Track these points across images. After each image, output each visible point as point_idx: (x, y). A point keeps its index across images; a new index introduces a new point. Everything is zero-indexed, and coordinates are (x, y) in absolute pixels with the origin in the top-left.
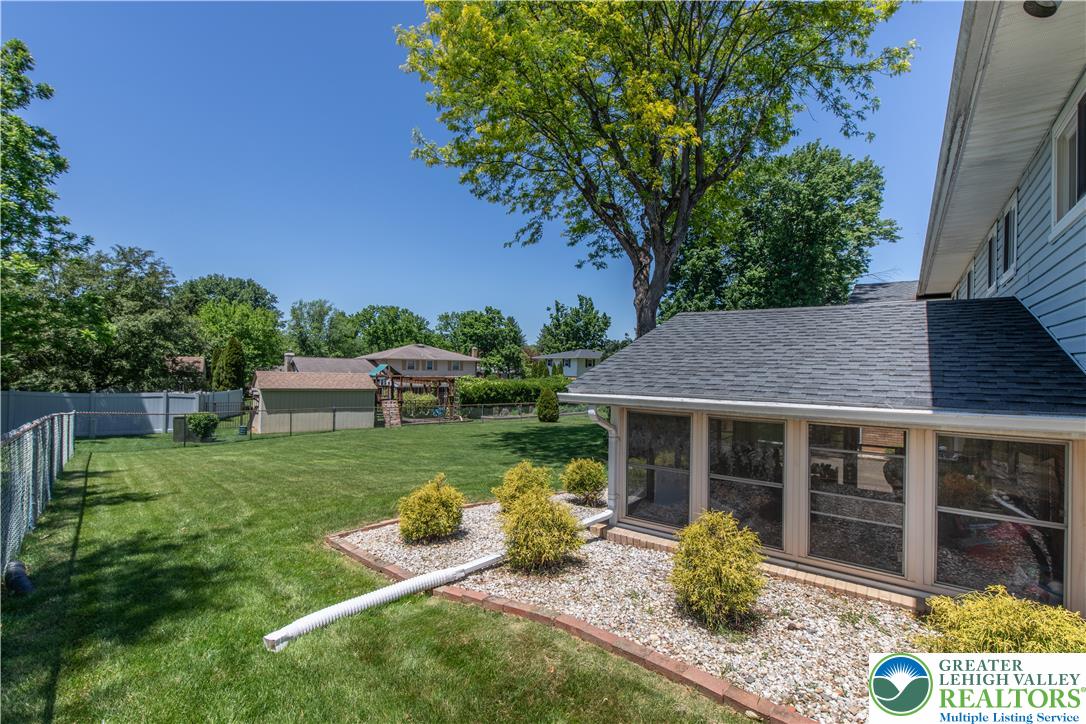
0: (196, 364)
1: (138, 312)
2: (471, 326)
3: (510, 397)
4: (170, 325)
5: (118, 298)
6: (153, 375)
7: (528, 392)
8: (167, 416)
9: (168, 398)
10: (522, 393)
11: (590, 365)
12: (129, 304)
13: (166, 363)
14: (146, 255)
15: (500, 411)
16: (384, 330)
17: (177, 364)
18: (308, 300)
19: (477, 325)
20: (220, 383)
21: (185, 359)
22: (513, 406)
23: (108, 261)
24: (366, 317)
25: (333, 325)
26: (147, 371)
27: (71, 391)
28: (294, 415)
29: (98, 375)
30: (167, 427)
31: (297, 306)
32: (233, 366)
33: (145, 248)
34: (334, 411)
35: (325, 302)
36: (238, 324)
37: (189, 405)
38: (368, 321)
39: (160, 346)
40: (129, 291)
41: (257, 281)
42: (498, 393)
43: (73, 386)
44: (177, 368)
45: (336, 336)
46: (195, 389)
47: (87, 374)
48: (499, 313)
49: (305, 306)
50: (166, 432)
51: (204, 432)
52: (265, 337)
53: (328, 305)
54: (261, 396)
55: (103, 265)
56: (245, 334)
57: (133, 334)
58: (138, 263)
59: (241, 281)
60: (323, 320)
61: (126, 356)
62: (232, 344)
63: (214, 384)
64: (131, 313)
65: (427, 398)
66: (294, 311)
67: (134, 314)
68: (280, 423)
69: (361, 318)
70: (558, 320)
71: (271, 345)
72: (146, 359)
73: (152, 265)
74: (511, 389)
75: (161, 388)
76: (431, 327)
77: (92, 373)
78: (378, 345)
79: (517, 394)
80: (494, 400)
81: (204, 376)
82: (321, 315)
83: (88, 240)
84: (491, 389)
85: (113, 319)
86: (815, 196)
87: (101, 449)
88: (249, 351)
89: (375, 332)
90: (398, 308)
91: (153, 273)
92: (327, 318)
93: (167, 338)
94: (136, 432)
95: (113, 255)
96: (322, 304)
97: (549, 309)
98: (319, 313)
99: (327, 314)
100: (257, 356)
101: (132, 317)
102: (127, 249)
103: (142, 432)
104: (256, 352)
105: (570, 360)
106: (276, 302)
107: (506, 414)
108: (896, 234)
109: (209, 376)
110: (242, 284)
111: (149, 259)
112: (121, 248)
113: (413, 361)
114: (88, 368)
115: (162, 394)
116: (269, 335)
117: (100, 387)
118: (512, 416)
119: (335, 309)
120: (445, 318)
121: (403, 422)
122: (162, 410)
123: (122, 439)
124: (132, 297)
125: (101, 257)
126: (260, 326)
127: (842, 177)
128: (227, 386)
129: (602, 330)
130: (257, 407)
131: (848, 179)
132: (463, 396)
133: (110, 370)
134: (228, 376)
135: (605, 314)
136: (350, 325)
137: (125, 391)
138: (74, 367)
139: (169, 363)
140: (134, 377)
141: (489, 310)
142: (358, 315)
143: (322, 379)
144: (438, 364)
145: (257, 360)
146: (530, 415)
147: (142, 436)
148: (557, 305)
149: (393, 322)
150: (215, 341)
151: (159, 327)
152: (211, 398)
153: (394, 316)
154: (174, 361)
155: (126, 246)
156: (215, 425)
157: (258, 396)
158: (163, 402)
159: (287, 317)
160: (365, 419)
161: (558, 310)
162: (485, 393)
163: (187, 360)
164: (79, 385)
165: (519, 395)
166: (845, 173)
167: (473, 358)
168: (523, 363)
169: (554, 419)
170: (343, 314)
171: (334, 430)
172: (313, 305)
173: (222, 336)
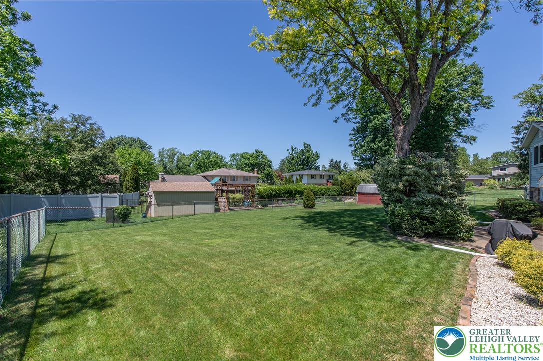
0: (116, 179)
1: (84, 150)
2: (249, 159)
3: (283, 195)
4: (101, 158)
5: (73, 143)
6: (93, 184)
7: (292, 192)
8: (102, 208)
9: (102, 197)
10: (289, 192)
11: (314, 178)
12: (79, 146)
13: (100, 178)
14: (88, 119)
15: (278, 202)
16: (204, 162)
17: (106, 179)
18: (167, 148)
19: (251, 158)
20: (127, 189)
21: (110, 176)
22: (285, 200)
23: (68, 122)
24: (195, 155)
25: (179, 160)
26: (90, 182)
27: (48, 194)
28: (174, 207)
29: (63, 185)
30: (102, 214)
31: (161, 151)
32: (134, 180)
33: (87, 116)
34: (195, 204)
35: (176, 149)
36: (135, 159)
37: (114, 201)
38: (196, 157)
39: (97, 169)
40: (79, 138)
41: (142, 139)
42: (277, 193)
43: (49, 191)
44: (106, 181)
45: (181, 165)
46: (116, 192)
47: (57, 184)
48: (262, 152)
49: (166, 150)
50: (102, 217)
51: (124, 217)
52: (149, 165)
53: (177, 150)
54: (154, 196)
55: (66, 125)
56: (139, 163)
57: (82, 162)
58: (84, 124)
59: (134, 138)
60: (174, 157)
61: (79, 174)
62: (133, 168)
63: (125, 189)
64: (80, 150)
65: (238, 196)
66: (160, 153)
67: (82, 151)
68: (166, 211)
69: (193, 156)
70: (293, 155)
71: (152, 169)
72: (89, 176)
73: (91, 124)
74: (283, 190)
75: (98, 192)
76: (227, 160)
77: (60, 184)
78: (201, 169)
79: (286, 193)
80: (274, 196)
81: (119, 185)
82: (174, 155)
83: (55, 107)
84: (273, 191)
85: (70, 154)
86: (446, 84)
87: (64, 230)
88: (141, 172)
89: (199, 163)
90: (211, 151)
91: (92, 129)
92: (176, 156)
93: (100, 165)
94: (84, 217)
95: (70, 119)
96: (174, 150)
97: (288, 150)
98: (172, 154)
99: (176, 154)
100: (145, 174)
101: (81, 152)
102: (78, 116)
103: (88, 217)
104: (144, 172)
105: (303, 175)
106: (151, 149)
107: (281, 204)
108: (491, 104)
109: (122, 185)
110: (134, 140)
111: (90, 122)
112: (74, 115)
113: (226, 176)
114: (57, 181)
115: (99, 195)
116: (150, 164)
117: (65, 191)
118: (284, 205)
119: (180, 152)
120: (233, 156)
121: (229, 209)
122: (99, 205)
123: (77, 222)
124: (81, 142)
125: (64, 120)
126: (146, 159)
127: (462, 73)
128: (131, 190)
129: (316, 160)
130: (151, 202)
131: (465, 74)
132: (259, 194)
133: (69, 182)
134: (132, 185)
135: (317, 152)
136: (188, 160)
137: (78, 193)
138: (50, 180)
139: (101, 178)
140: (83, 186)
141: (257, 151)
142: (191, 155)
143: (186, 186)
144: (239, 179)
145: (145, 177)
146: (293, 204)
147: (89, 220)
148: (292, 148)
149: (208, 158)
150: (124, 167)
151: (96, 159)
152: (124, 197)
153: (208, 154)
154: (104, 177)
155: (77, 114)
156: (130, 213)
157: (152, 196)
158: (99, 200)
159: (157, 156)
160: (210, 208)
161: (293, 150)
162: (270, 193)
163: (111, 177)
164: (53, 190)
165: (287, 193)
166: (464, 71)
167: (255, 175)
168: (275, 178)
169: (313, 207)
170: (184, 155)
171: (195, 214)
172: (169, 150)
173: (127, 165)
